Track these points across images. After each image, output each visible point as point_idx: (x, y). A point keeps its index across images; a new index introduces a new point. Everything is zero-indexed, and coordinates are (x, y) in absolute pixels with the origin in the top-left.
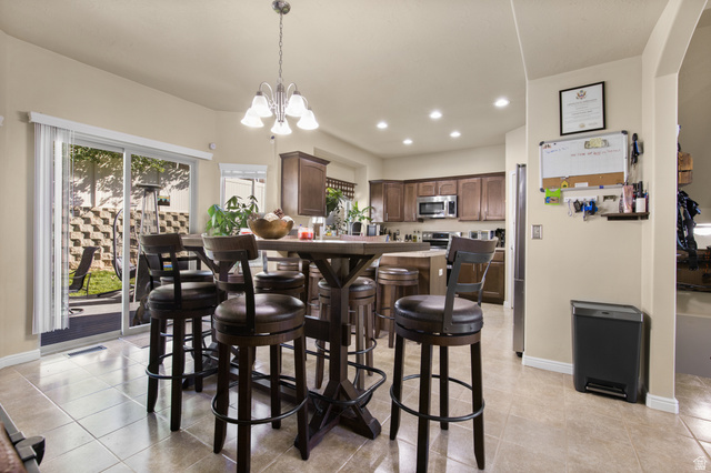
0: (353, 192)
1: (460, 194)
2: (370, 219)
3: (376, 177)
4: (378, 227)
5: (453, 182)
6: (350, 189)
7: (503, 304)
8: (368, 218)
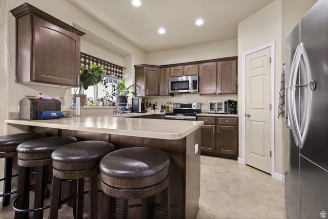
0: (122, 73)
1: (201, 74)
2: (135, 94)
3: (139, 63)
4: (140, 100)
5: (196, 66)
6: (118, 71)
7: (237, 159)
8: (133, 93)
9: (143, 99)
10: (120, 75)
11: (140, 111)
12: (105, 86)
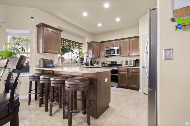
0: (81, 46)
1: (121, 46)
2: (88, 56)
3: (90, 40)
5: (118, 41)
6: (79, 45)
7: (139, 90)
8: (87, 56)
9: (91, 59)
10: (80, 47)
11: (90, 65)
12: (73, 53)
